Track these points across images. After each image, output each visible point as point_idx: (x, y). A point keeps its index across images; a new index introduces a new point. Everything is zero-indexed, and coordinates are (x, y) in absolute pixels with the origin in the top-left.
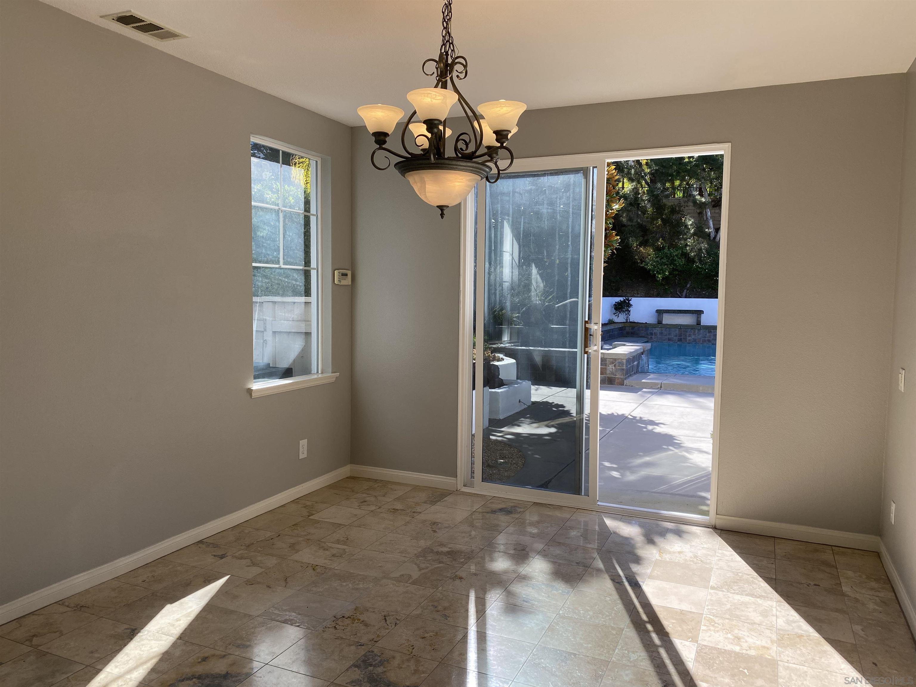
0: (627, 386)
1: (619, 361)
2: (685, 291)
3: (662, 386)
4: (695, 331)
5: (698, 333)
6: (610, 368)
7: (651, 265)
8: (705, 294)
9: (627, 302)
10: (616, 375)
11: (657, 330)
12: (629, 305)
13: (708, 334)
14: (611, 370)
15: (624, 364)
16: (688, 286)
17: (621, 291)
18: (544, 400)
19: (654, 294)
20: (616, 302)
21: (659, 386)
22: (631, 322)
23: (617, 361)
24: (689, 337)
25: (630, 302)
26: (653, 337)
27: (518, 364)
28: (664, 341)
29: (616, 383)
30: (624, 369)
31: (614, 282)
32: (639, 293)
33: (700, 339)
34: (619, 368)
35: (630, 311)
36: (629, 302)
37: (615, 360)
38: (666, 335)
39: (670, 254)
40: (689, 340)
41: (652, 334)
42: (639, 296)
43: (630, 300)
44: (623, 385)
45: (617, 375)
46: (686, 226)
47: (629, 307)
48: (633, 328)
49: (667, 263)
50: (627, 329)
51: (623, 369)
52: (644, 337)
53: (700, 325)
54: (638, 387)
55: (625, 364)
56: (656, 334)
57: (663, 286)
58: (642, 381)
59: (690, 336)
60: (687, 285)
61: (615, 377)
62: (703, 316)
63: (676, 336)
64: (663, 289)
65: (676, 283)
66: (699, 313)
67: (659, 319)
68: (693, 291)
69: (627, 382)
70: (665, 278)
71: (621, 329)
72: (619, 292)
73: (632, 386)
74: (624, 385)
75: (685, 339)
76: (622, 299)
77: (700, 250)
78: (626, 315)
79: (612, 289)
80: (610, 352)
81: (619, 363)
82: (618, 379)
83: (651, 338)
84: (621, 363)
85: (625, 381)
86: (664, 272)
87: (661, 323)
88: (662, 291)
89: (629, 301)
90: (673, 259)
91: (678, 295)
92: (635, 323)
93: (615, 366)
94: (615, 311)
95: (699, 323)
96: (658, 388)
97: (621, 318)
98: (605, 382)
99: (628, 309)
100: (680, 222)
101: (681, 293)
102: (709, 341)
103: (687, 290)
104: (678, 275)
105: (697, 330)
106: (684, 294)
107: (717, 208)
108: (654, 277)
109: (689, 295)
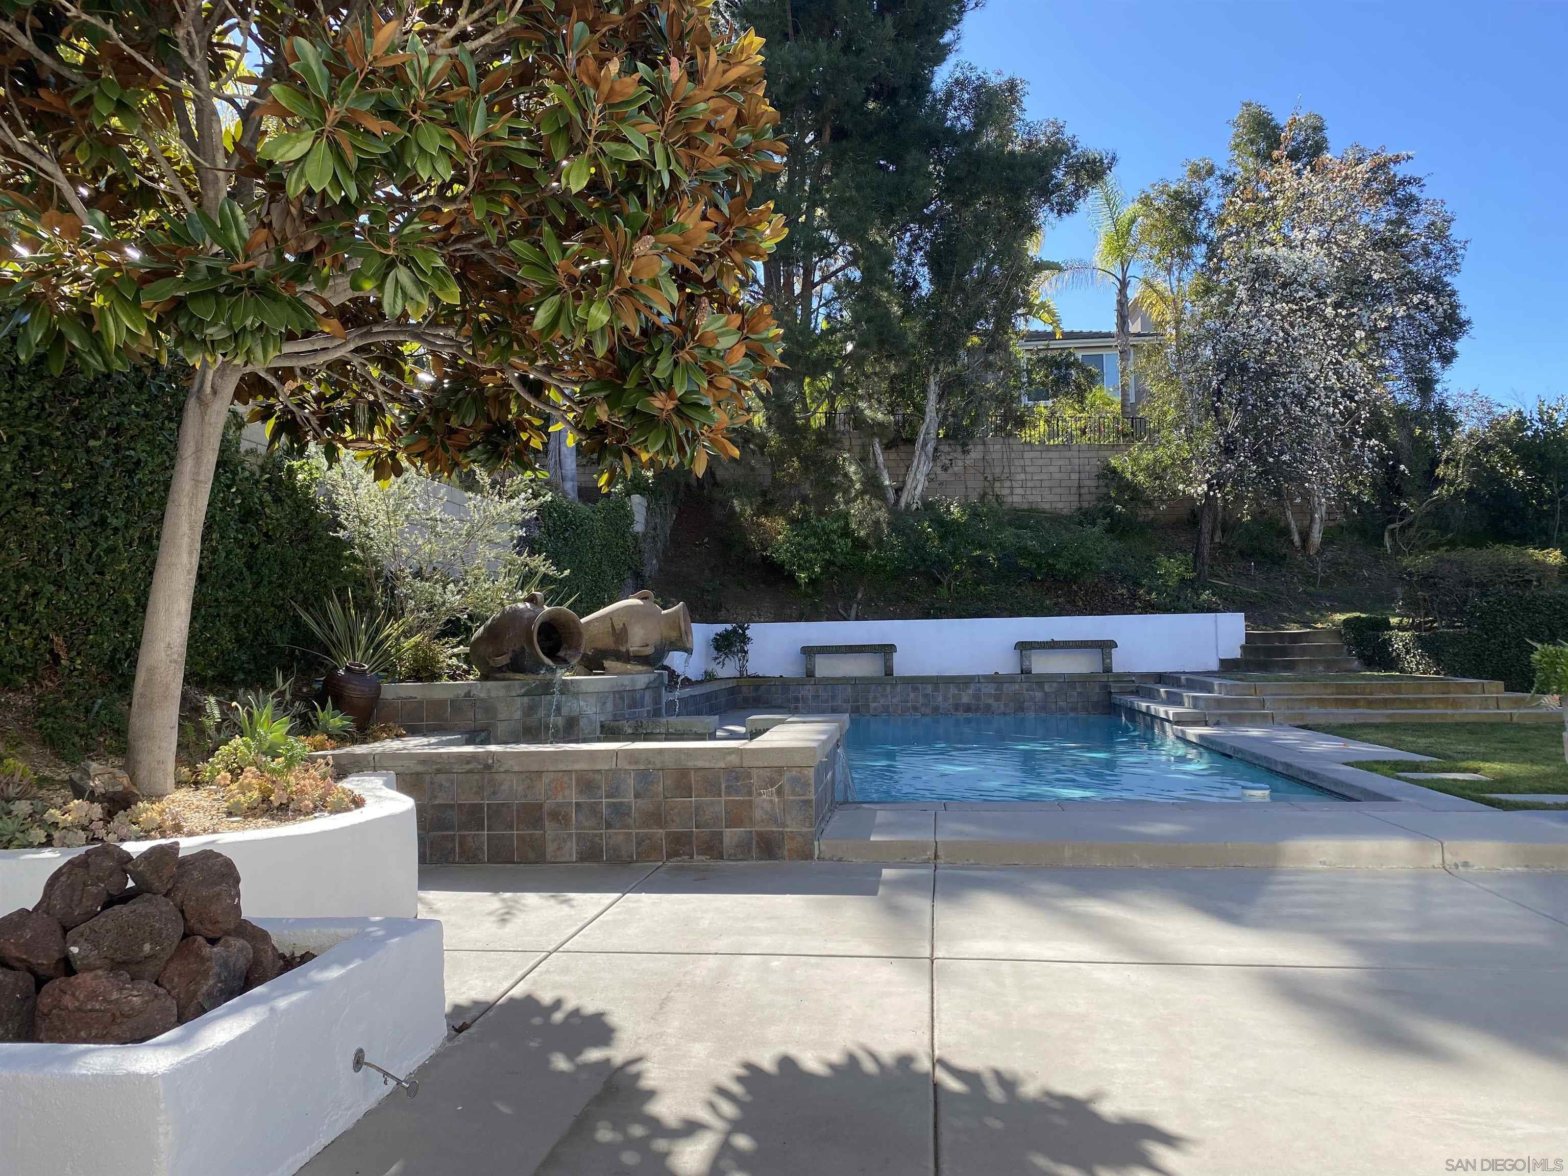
0: (824, 859)
1: (794, 773)
2: (855, 606)
3: (940, 853)
4: (885, 690)
5: (890, 693)
6: (764, 801)
7: (786, 551)
8: (894, 612)
9: (740, 632)
10: (784, 825)
11: (807, 691)
12: (745, 640)
13: (912, 695)
14: (767, 806)
15: (809, 785)
16: (859, 596)
17: (723, 612)
18: (516, 992)
19: (794, 615)
20: (716, 634)
21: (930, 853)
22: (749, 677)
23: (787, 775)
24: (875, 702)
25: (747, 632)
26: (800, 705)
27: (421, 810)
29: (786, 853)
30: (810, 801)
32: (760, 613)
33: (897, 705)
34: (791, 798)
35: (746, 652)
36: (744, 633)
37: (780, 770)
38: (827, 701)
39: (823, 528)
40: (875, 709)
41: (797, 700)
42: (763, 619)
43: (747, 628)
44: (809, 856)
45: (789, 823)
46: (846, 475)
47: (745, 643)
48: (757, 688)
49: (818, 547)
50: (744, 689)
51: (807, 802)
52: (780, 707)
53: (893, 675)
54: (860, 861)
55: (812, 782)
56: (805, 699)
57: (811, 597)
58: (872, 839)
59: (875, 699)
60: (857, 594)
61: (782, 833)
62: (896, 656)
63: (847, 701)
64: (811, 605)
65: (834, 591)
66: (887, 650)
67: (808, 667)
68: (871, 606)
69: (822, 847)
70: (812, 582)
71: (732, 691)
73: (840, 860)
74: (812, 858)
75: (868, 707)
76: (729, 627)
77: (877, 523)
78: (739, 660)
79: (704, 607)
80: (756, 744)
81: (795, 780)
82: (792, 837)
83: (797, 708)
84: (799, 782)
85: (816, 843)
86: (810, 569)
87: (813, 676)
88: (809, 607)
89: (744, 630)
90: (828, 540)
91: (841, 615)
92: (758, 677)
93: (779, 792)
94: (715, 654)
95: (889, 672)
96: (926, 862)
97: (728, 669)
98: (750, 851)
99: (742, 648)
100: (834, 468)
101: (846, 610)
102: (915, 709)
103: (859, 604)
104: (837, 573)
105: (888, 688)
106: (853, 613)
107: (893, 450)
108: (791, 579)
109: (864, 614)
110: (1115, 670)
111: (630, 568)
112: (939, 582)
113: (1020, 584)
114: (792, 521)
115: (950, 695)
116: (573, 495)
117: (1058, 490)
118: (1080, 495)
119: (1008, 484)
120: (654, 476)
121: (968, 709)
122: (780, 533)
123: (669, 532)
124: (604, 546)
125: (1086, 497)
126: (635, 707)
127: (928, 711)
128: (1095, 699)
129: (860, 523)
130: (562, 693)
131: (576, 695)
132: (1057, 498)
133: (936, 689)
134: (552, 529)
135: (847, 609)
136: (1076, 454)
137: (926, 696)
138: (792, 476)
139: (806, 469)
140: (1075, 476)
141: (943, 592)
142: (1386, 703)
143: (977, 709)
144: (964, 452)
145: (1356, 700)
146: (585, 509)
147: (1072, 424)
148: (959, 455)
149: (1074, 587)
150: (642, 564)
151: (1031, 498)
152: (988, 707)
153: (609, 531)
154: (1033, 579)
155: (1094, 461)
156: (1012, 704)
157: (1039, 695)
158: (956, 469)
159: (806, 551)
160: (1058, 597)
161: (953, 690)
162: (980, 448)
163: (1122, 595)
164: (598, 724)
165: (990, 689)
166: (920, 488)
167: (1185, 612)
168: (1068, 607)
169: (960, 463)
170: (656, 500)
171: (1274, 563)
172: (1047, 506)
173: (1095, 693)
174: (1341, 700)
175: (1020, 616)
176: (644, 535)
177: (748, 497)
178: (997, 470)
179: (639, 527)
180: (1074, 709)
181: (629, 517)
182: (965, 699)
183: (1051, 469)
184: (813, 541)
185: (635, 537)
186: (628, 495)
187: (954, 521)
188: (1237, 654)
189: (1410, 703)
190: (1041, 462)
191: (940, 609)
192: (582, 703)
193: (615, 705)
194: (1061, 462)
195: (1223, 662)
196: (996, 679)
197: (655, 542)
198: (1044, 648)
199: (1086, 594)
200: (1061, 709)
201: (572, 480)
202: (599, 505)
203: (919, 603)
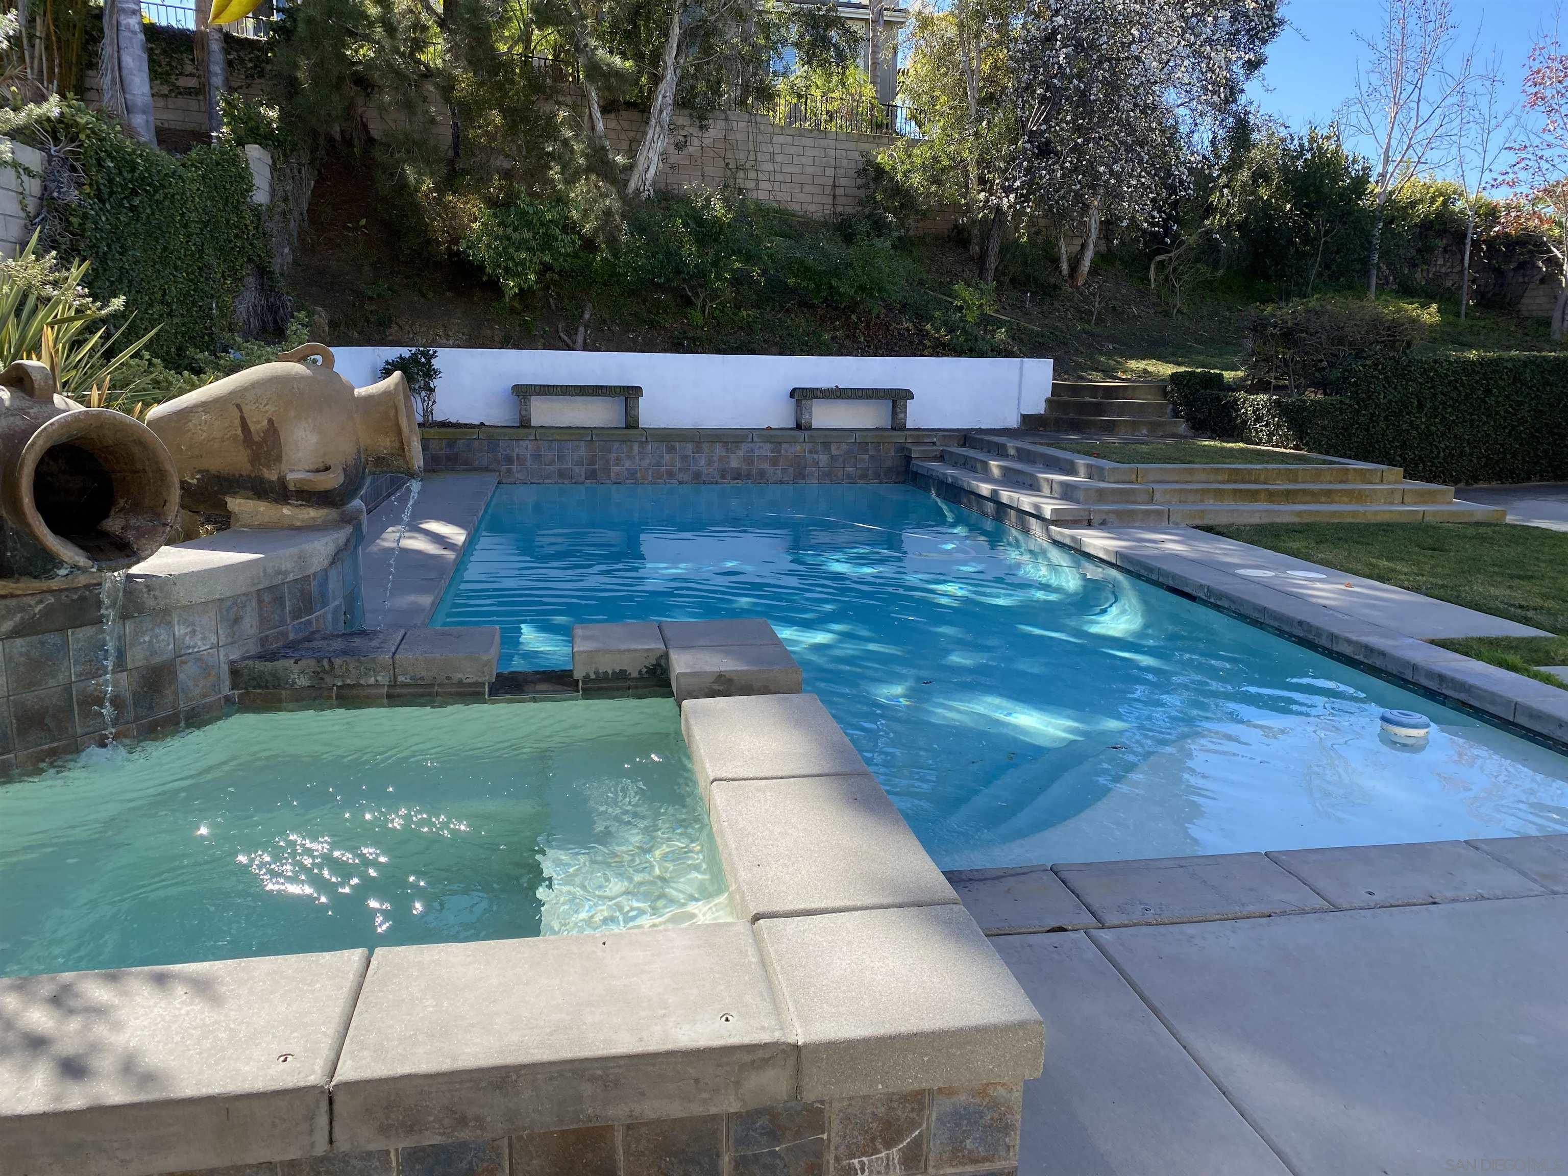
2: (582, 329)
4: (631, 448)
5: (639, 452)
7: (487, 246)
8: (634, 341)
9: (423, 360)
11: (525, 448)
12: (430, 373)
13: (667, 457)
16: (587, 316)
17: (394, 329)
19: (496, 338)
20: (387, 363)
24: (617, 465)
25: (433, 361)
26: (514, 467)
28: (548, 478)
31: (371, 298)
32: (451, 334)
33: (647, 470)
35: (432, 390)
36: (429, 362)
38: (552, 463)
39: (539, 217)
40: (619, 475)
41: (509, 460)
42: (451, 342)
43: (433, 355)
47: (432, 378)
49: (533, 243)
52: (487, 469)
53: (637, 427)
56: (521, 460)
57: (519, 314)
59: (618, 462)
60: (583, 312)
62: (643, 402)
63: (579, 463)
64: (520, 325)
65: (550, 307)
66: (629, 394)
67: (523, 413)
68: (603, 330)
70: (523, 294)
72: (392, 330)
75: (607, 470)
76: (405, 351)
77: (607, 213)
78: (423, 401)
79: (368, 321)
83: (509, 471)
86: (521, 275)
87: (529, 424)
88: (517, 329)
89: (429, 357)
90: (546, 234)
91: (564, 341)
92: (452, 424)
95: (631, 423)
99: (427, 384)
100: (550, 130)
101: (569, 336)
102: (671, 474)
103: (586, 327)
104: (554, 283)
105: (636, 447)
106: (580, 339)
107: (613, 116)
108: (494, 288)
109: (594, 342)
110: (909, 425)
111: (250, 260)
112: (688, 302)
113: (787, 310)
114: (492, 202)
115: (715, 458)
116: (146, 136)
117: (808, 189)
118: (834, 196)
119: (752, 174)
120: (280, 118)
121: (737, 475)
122: (475, 219)
123: (305, 206)
124: (206, 224)
125: (841, 200)
126: (310, 611)
127: (687, 477)
128: (889, 463)
129: (585, 214)
130: (124, 617)
131: (163, 615)
132: (808, 198)
133: (698, 449)
134: (106, 191)
135: (572, 332)
136: (832, 143)
137: (685, 458)
138: (492, 137)
139: (512, 128)
140: (830, 172)
141: (697, 317)
142: (1289, 496)
143: (748, 476)
144: (701, 127)
145: (1257, 492)
146: (170, 161)
147: (821, 107)
148: (694, 131)
149: (854, 317)
150: (269, 254)
151: (780, 196)
152: (762, 473)
153: (212, 199)
154: (804, 304)
155: (856, 155)
156: (791, 470)
157: (824, 459)
158: (691, 149)
159: (518, 249)
160: (835, 329)
161: (719, 451)
162: (721, 124)
163: (908, 330)
164: (225, 668)
165: (766, 450)
166: (652, 170)
167: (982, 355)
168: (847, 342)
169: (696, 142)
170: (285, 155)
171: (1045, 294)
172: (796, 207)
173: (890, 456)
174: (1241, 491)
175: (792, 353)
176: (270, 209)
177: (428, 163)
178: (742, 156)
179: (261, 196)
180: (864, 477)
181: (243, 178)
182: (734, 464)
183: (804, 160)
184: (527, 235)
185: (256, 211)
186: (241, 143)
187: (716, 221)
188: (1039, 408)
189: (1314, 496)
190: (793, 150)
191: (694, 340)
192: (180, 630)
193: (263, 620)
194: (816, 153)
195: (1025, 418)
196: (768, 435)
197: (286, 220)
198: (828, 397)
199: (868, 327)
200: (849, 476)
201: (144, 112)
202: (193, 154)
203: (665, 328)
